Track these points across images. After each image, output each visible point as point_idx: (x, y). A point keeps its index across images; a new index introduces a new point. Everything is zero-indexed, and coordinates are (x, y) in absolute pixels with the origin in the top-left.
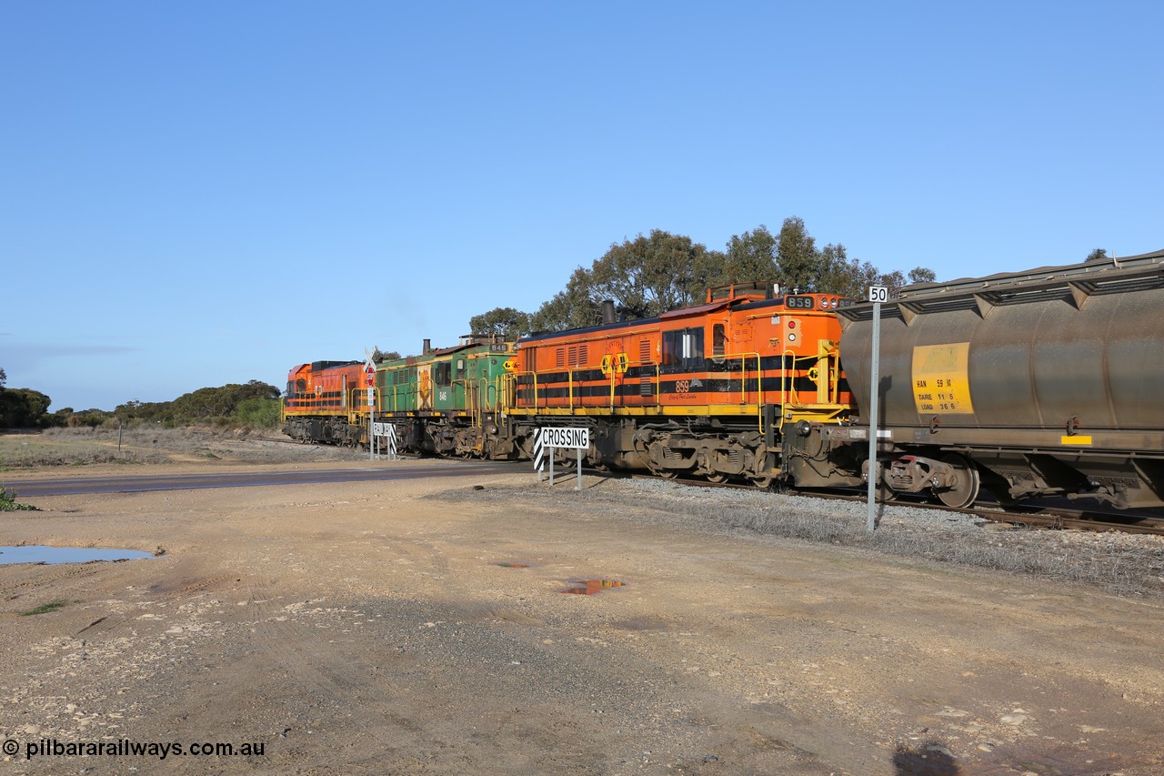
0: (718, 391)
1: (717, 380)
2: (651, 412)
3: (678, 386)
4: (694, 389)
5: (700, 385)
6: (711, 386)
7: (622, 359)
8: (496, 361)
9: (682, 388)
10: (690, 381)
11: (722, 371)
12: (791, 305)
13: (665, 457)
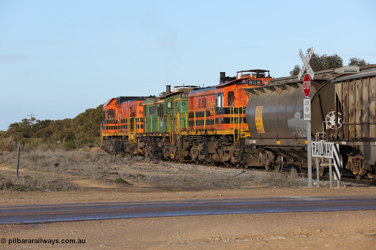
0: (229, 123)
3: (219, 121)
4: (222, 122)
6: (227, 121)
10: (221, 118)
12: (250, 84)
13: (224, 155)
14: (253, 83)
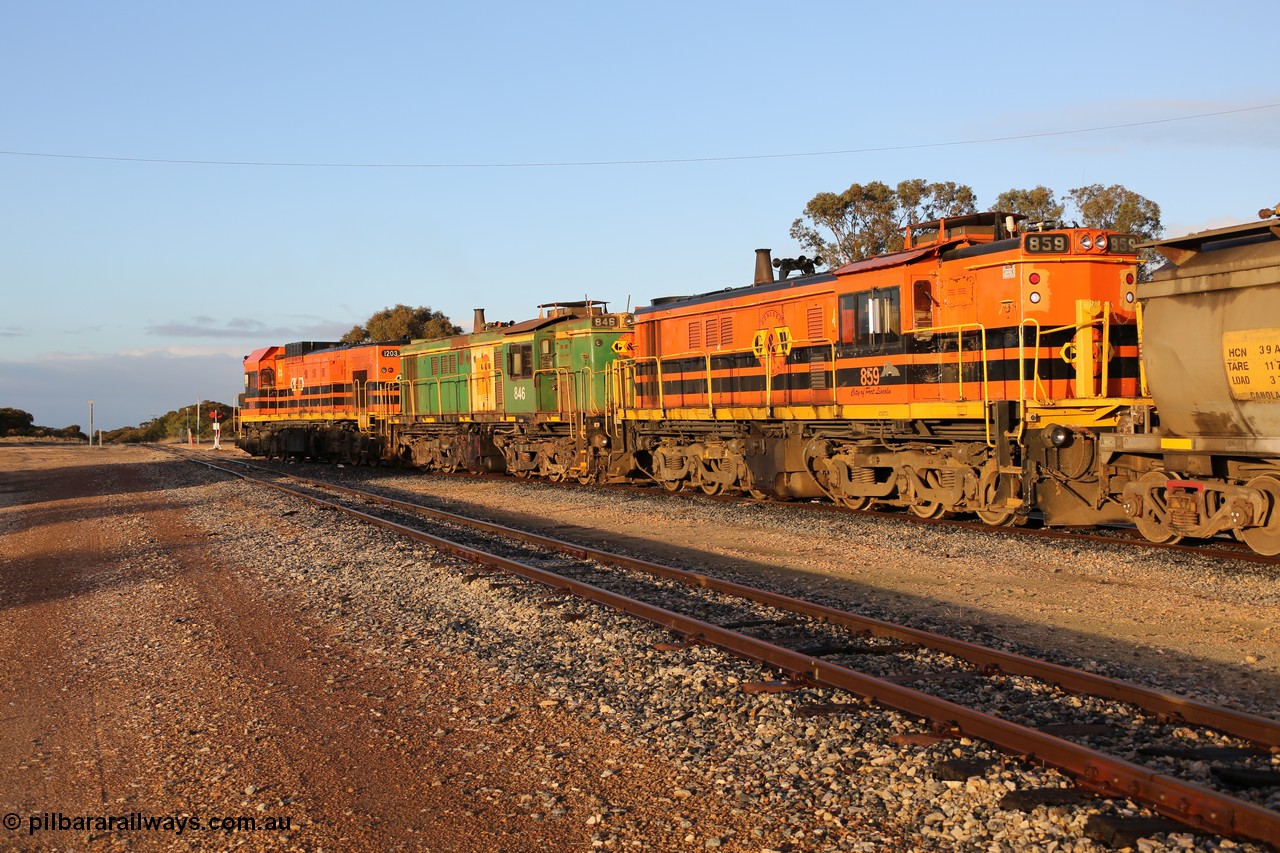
0: (923, 382)
1: (921, 366)
2: (826, 413)
3: (863, 376)
4: (888, 380)
5: (896, 373)
6: (913, 375)
7: (783, 336)
8: (601, 342)
9: (869, 379)
10: (881, 369)
11: (929, 351)
12: (1032, 249)
13: (850, 479)
14: (1041, 244)
